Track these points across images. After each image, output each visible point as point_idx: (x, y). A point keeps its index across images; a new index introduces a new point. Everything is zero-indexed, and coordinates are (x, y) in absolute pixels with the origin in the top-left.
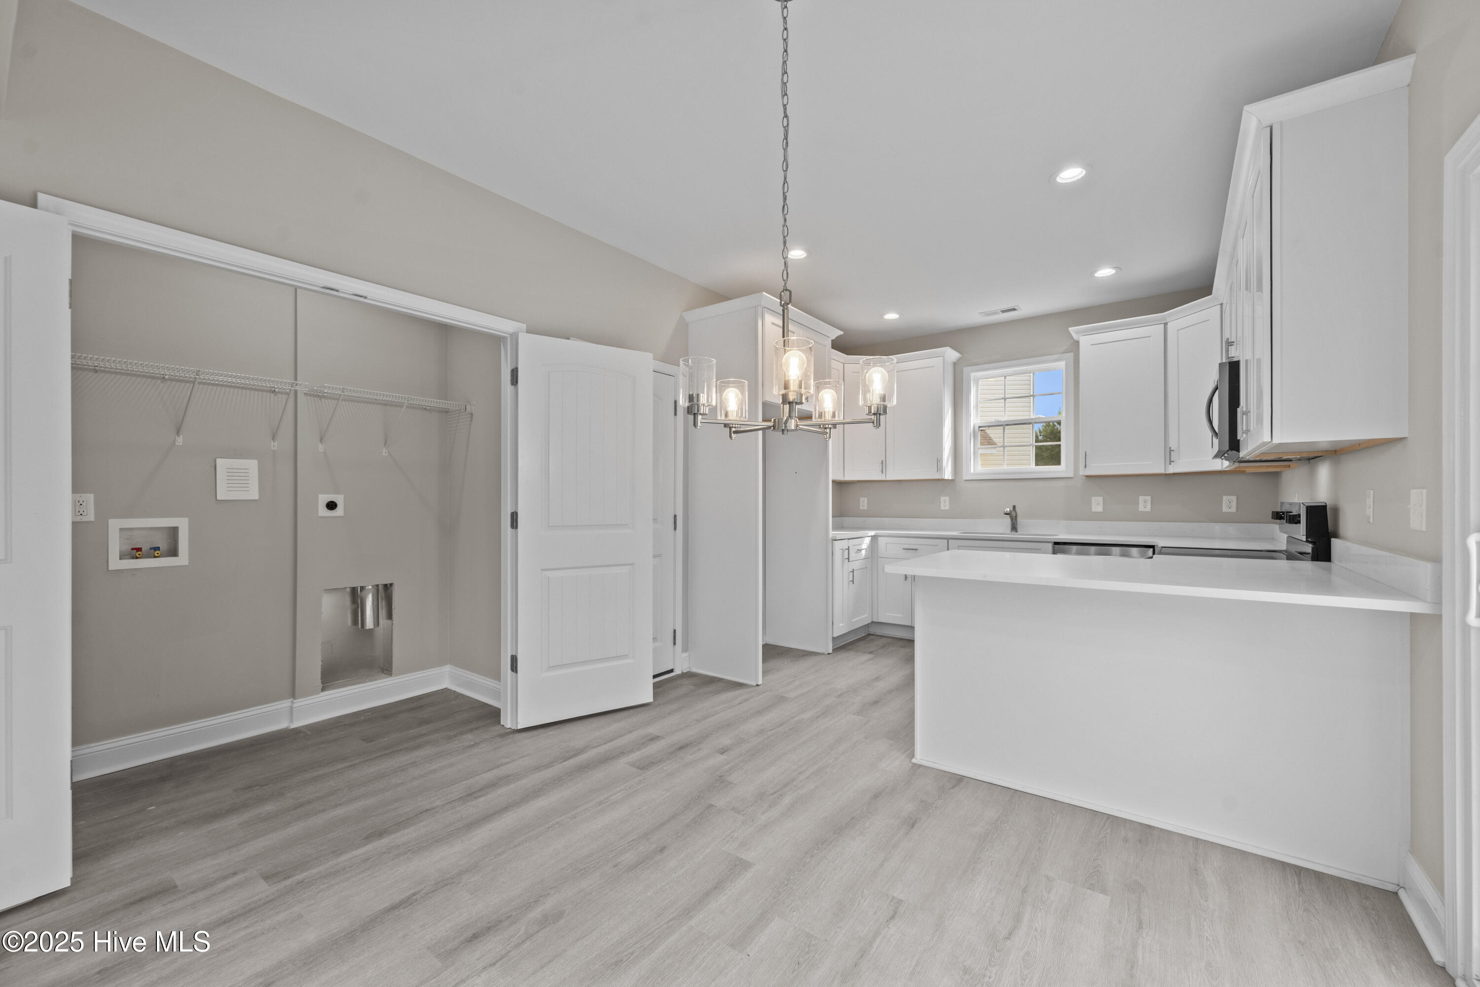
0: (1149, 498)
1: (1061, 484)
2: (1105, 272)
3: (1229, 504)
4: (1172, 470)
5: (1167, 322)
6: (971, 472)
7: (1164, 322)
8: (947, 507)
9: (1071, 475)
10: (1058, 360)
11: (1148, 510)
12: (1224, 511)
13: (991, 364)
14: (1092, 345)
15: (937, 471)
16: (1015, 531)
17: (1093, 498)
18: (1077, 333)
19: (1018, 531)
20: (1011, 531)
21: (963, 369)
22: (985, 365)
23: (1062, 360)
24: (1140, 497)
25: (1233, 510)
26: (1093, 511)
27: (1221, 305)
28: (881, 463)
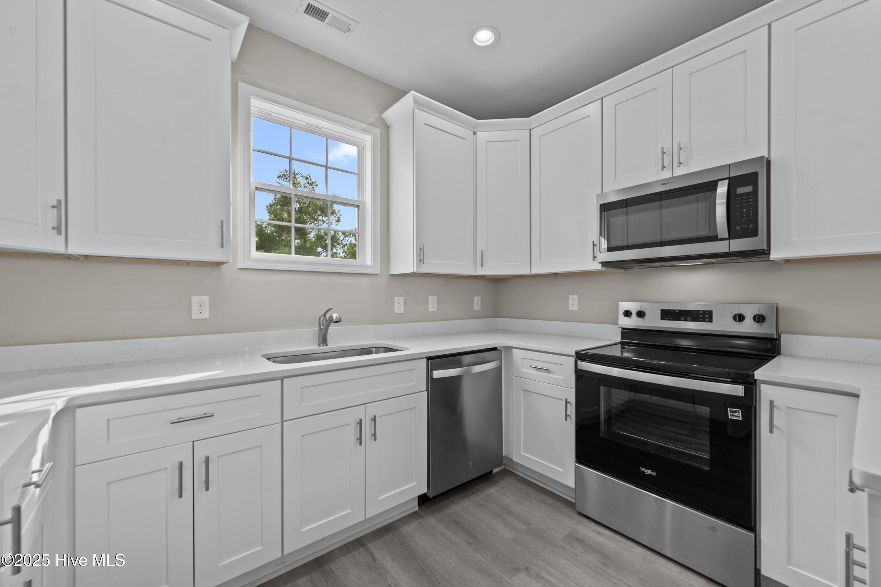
0: (437, 298)
1: (367, 281)
2: (484, 37)
4: (480, 272)
5: (475, 131)
6: (250, 257)
7: (474, 131)
8: (206, 315)
9: (377, 271)
10: (364, 131)
11: (435, 309)
12: (475, 309)
13: (281, 97)
14: (425, 124)
15: (222, 246)
16: (324, 345)
17: (396, 298)
18: (416, 102)
19: (328, 344)
20: (319, 345)
21: (237, 86)
22: (273, 94)
23: (369, 133)
24: (430, 297)
25: (479, 308)
26: (396, 313)
27: (530, 130)
28: (53, 207)
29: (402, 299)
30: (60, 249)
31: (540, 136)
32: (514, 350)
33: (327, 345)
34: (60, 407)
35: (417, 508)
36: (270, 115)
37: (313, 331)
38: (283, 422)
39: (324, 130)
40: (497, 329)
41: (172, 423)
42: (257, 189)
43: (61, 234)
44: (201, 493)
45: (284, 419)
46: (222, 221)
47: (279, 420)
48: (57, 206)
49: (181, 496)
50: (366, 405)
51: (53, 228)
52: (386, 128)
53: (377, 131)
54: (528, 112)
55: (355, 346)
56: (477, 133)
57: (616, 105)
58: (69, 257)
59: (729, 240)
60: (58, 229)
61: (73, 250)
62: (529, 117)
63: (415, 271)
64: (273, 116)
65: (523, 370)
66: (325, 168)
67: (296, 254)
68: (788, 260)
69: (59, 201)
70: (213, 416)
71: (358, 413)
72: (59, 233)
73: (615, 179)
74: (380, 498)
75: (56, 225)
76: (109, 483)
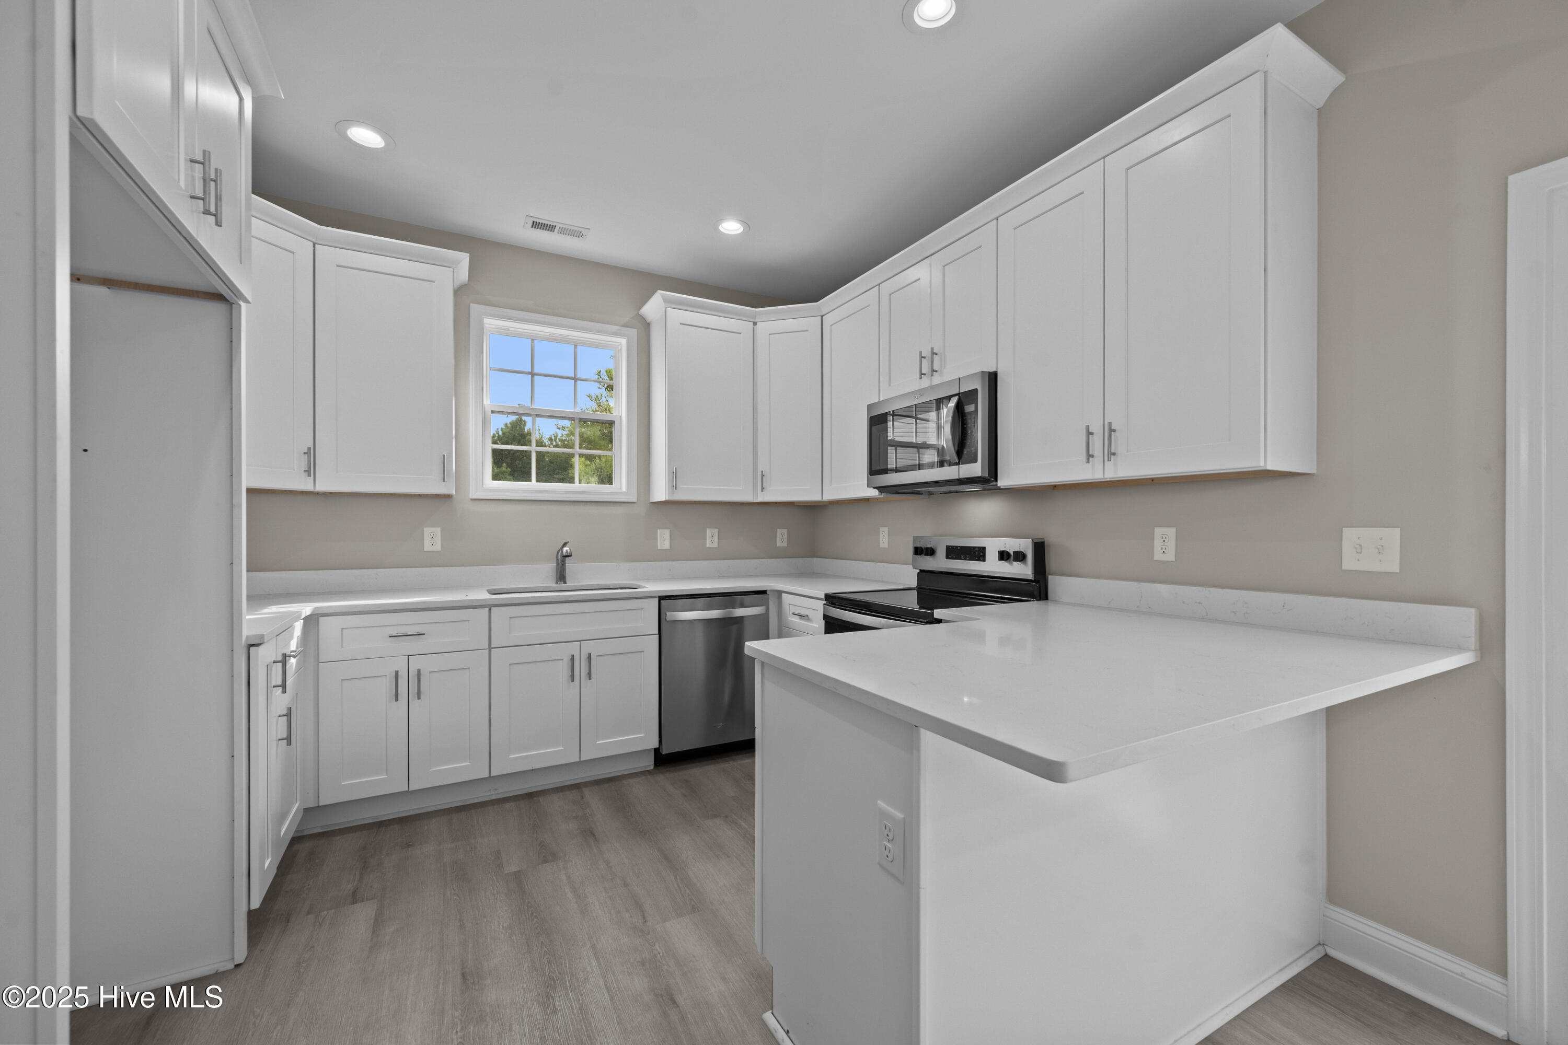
0: (716, 531)
1: (620, 510)
2: (731, 227)
3: (782, 538)
4: (761, 498)
5: (756, 321)
6: (483, 487)
7: (754, 320)
8: (438, 547)
9: (633, 498)
10: (616, 334)
11: (715, 545)
12: (778, 545)
13: (518, 312)
14: (681, 324)
15: (444, 480)
16: (562, 583)
17: (659, 530)
18: (666, 300)
19: (567, 582)
20: (557, 583)
21: (470, 306)
22: (509, 311)
23: (623, 336)
24: (708, 530)
25: (785, 544)
26: (659, 548)
27: (822, 316)
28: (305, 453)
29: (667, 533)
30: (309, 487)
31: (831, 326)
32: (783, 594)
33: (565, 583)
34: (308, 613)
35: (652, 767)
36: (508, 330)
37: (549, 567)
38: (490, 648)
39: (570, 337)
40: (813, 573)
41: (390, 637)
42: (493, 412)
43: (310, 476)
44: (415, 703)
45: (493, 646)
46: (444, 456)
47: (487, 647)
48: (307, 453)
49: (397, 700)
50: (581, 642)
51: (305, 471)
52: (646, 326)
53: (633, 332)
54: (815, 297)
55: (598, 585)
56: (758, 323)
57: (890, 295)
58: (318, 494)
59: (959, 465)
60: (308, 472)
61: (321, 487)
62: (817, 301)
63: (667, 499)
64: (512, 330)
65: (789, 619)
66: (573, 381)
67: (537, 481)
68: (1055, 486)
69: (309, 449)
70: (424, 634)
71: (573, 649)
72: (309, 475)
73: (890, 385)
74: (598, 742)
75: (307, 469)
76: (342, 680)
